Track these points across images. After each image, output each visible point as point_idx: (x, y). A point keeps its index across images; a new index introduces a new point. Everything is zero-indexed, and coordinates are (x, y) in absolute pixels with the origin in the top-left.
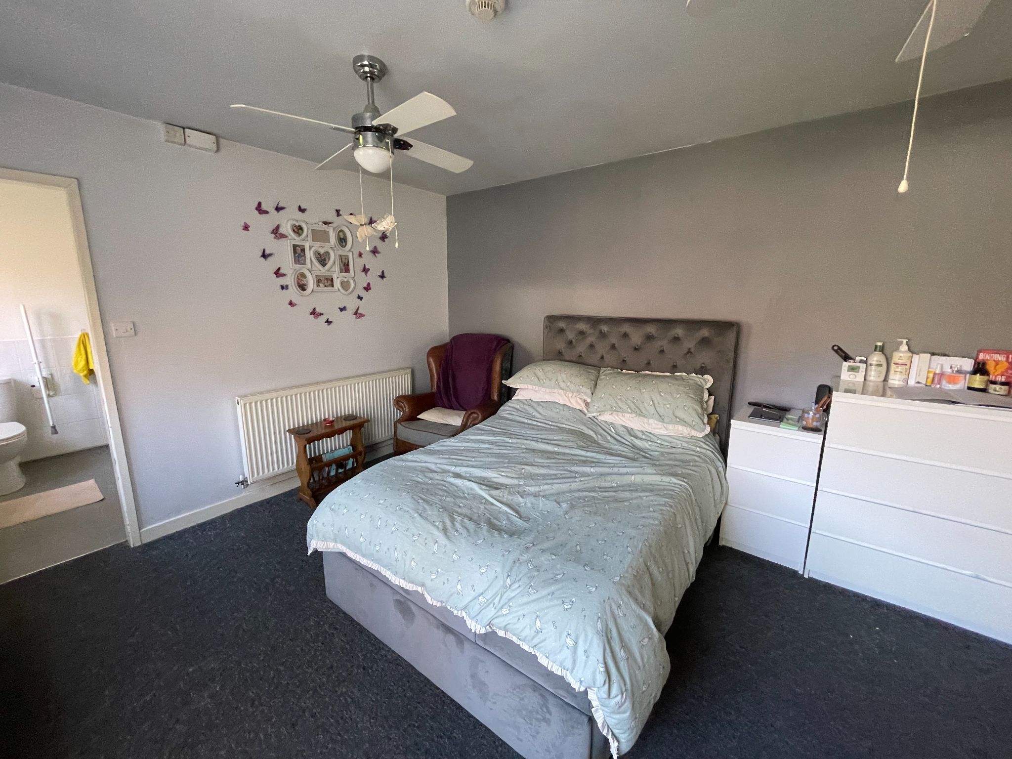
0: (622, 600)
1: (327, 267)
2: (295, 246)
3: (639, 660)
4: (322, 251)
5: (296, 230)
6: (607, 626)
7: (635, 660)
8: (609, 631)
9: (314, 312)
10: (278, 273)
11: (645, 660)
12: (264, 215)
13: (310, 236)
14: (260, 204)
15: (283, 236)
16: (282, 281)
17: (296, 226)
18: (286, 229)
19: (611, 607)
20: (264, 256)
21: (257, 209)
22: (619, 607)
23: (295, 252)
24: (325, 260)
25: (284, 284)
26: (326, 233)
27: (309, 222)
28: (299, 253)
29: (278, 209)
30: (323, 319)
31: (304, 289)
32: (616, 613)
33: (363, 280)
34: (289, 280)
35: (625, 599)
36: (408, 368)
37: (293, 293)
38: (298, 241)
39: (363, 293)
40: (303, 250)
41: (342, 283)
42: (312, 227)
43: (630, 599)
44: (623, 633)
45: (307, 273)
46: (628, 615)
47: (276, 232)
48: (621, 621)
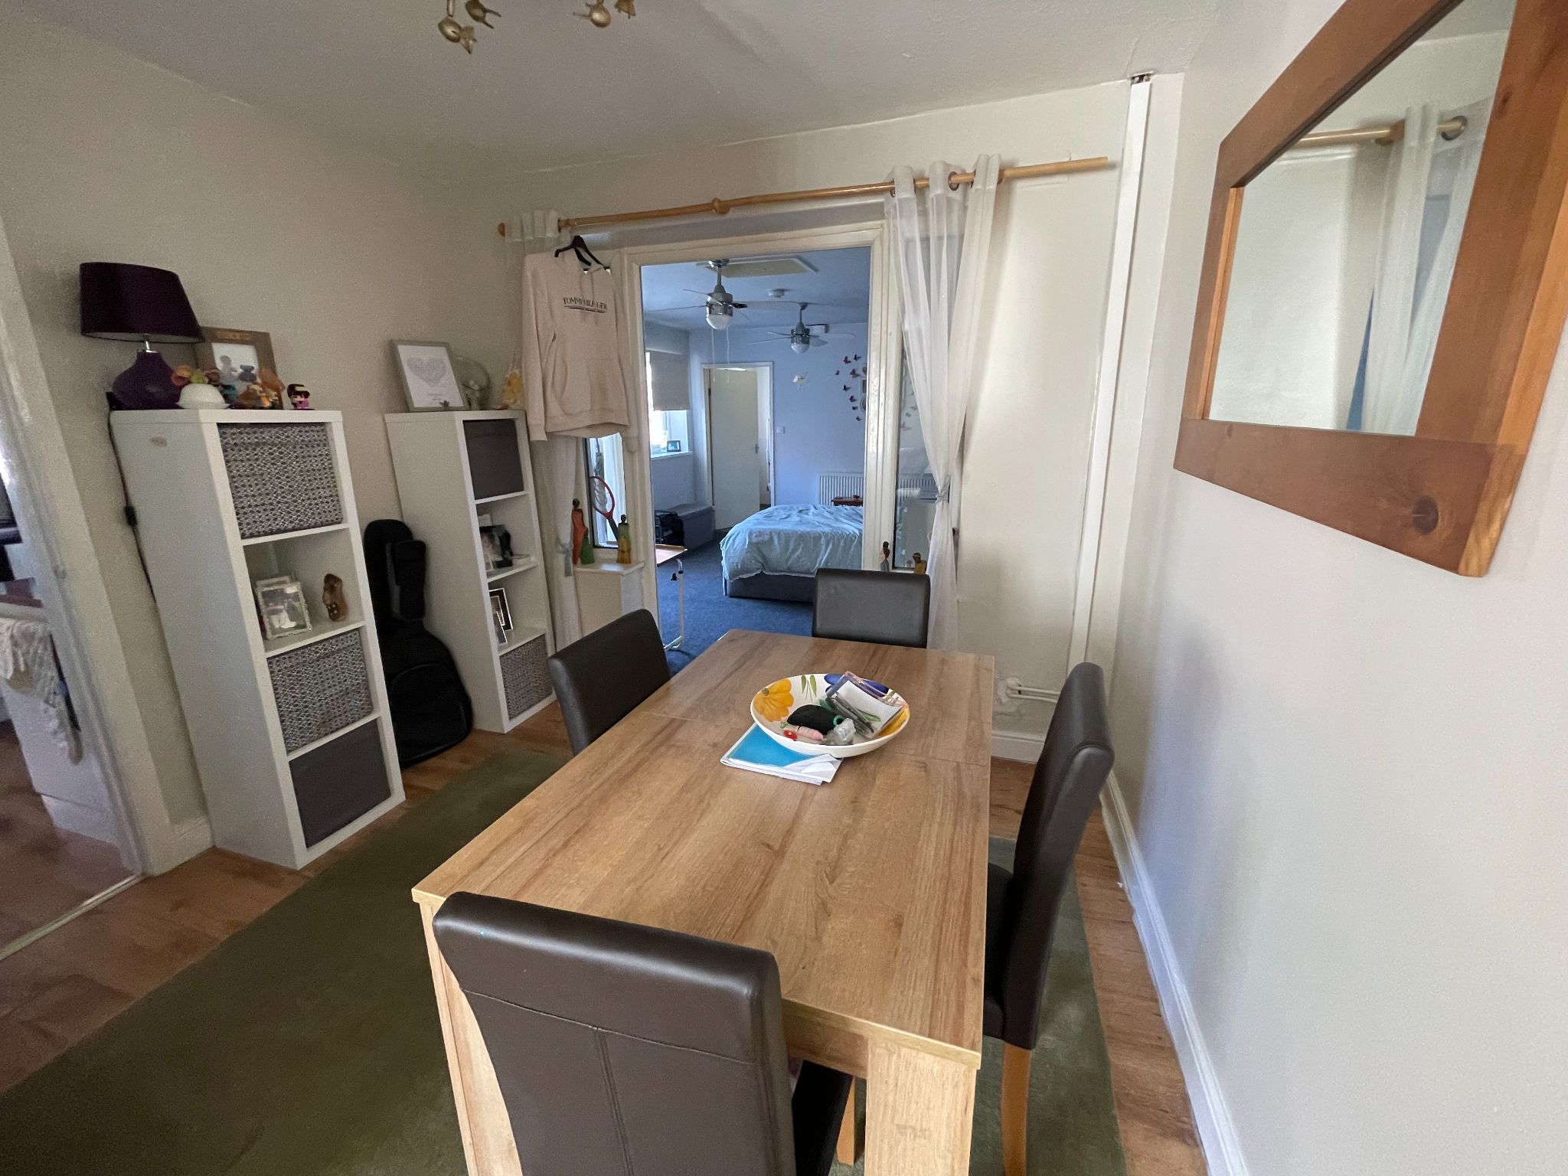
11: (737, 552)
12: (849, 364)
14: (846, 358)
15: (858, 375)
16: (854, 404)
18: (860, 371)
20: (845, 388)
21: (844, 361)
23: (864, 385)
25: (854, 406)
29: (857, 358)
34: (857, 404)
47: (853, 373)
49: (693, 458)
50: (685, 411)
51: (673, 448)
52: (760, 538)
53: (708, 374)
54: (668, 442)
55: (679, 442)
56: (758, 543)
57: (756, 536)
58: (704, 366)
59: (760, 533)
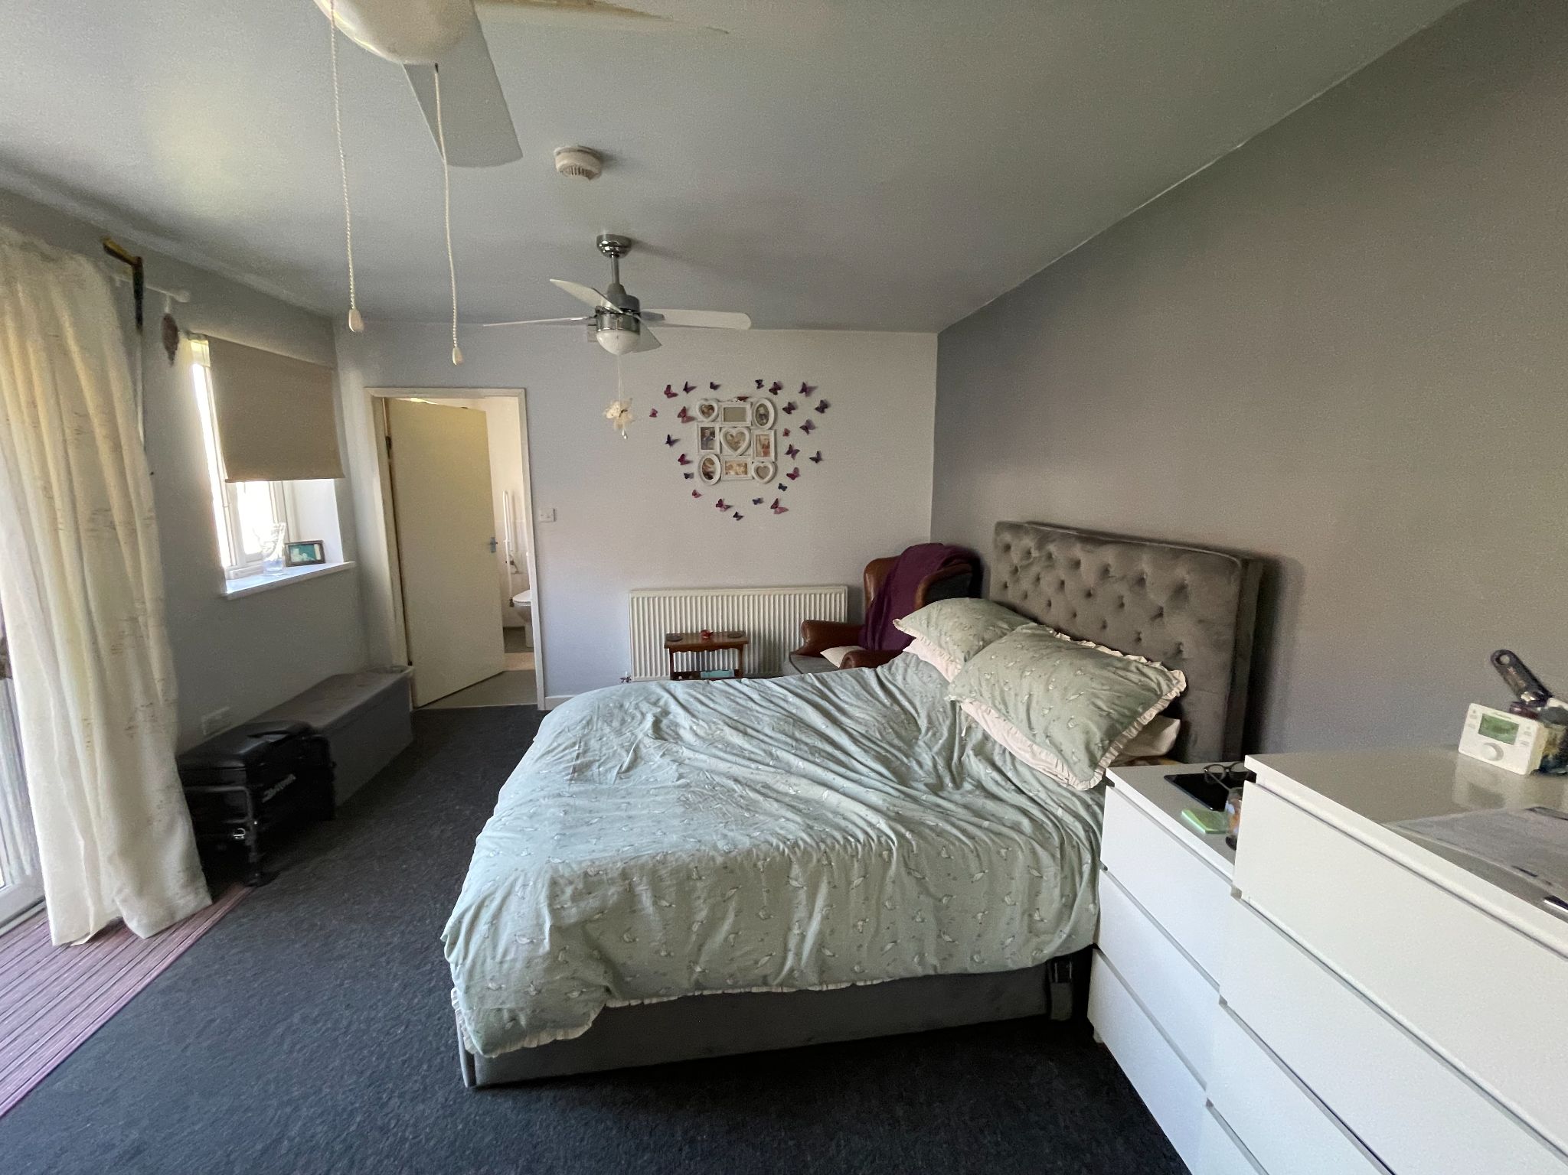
0: (535, 883)
1: (740, 451)
2: (703, 430)
3: (500, 950)
4: (734, 432)
5: (706, 410)
6: (492, 893)
7: (495, 947)
8: (491, 898)
9: (720, 504)
10: (683, 460)
11: (508, 958)
12: (674, 398)
13: (721, 417)
14: (669, 387)
15: (691, 419)
16: (687, 469)
17: (706, 407)
18: (695, 411)
19: (516, 880)
20: (670, 441)
21: (665, 393)
22: (525, 886)
23: (703, 435)
24: (738, 442)
25: (688, 471)
26: (744, 410)
27: (721, 399)
28: (707, 437)
29: (687, 389)
30: (731, 512)
31: (710, 478)
32: (517, 889)
33: (787, 464)
34: (694, 468)
35: (540, 886)
36: (844, 585)
37: (698, 482)
38: (706, 423)
39: (786, 482)
40: (713, 434)
41: (757, 471)
42: (725, 405)
43: (544, 890)
44: (504, 913)
45: (715, 459)
46: (527, 899)
47: (684, 414)
48: (513, 901)
49: (357, 574)
50: (331, 481)
51: (305, 557)
52: (592, 903)
53: (384, 410)
54: (290, 546)
55: (320, 544)
56: (583, 923)
57: (576, 897)
58: (373, 392)
59: (590, 882)
